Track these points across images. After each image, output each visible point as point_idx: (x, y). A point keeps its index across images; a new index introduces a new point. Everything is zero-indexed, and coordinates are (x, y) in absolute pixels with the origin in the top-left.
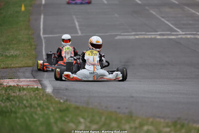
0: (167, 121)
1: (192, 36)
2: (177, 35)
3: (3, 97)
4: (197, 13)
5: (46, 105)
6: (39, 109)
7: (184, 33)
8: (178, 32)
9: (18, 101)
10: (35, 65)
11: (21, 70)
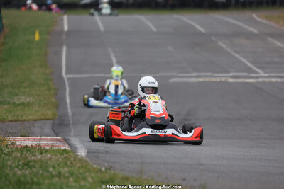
6: (71, 179)
7: (267, 75)
8: (257, 73)
9: (41, 167)
10: (57, 117)
11: (37, 124)
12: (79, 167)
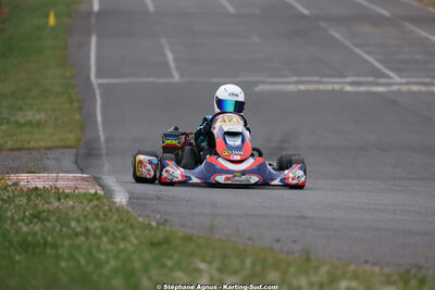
0: (387, 270)
1: (423, 88)
2: (389, 85)
3: (24, 212)
4: (432, 37)
5: (119, 231)
6: (105, 239)
7: (404, 80)
8: (389, 77)
9: (58, 220)
10: (82, 144)
11: (51, 155)
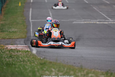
0: (102, 71)
2: (109, 22)
3: (8, 55)
5: (32, 61)
6: (28, 63)
7: (112, 21)
8: (109, 20)
10: (26, 37)
11: (18, 40)
12: (32, 58)
